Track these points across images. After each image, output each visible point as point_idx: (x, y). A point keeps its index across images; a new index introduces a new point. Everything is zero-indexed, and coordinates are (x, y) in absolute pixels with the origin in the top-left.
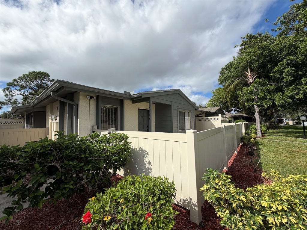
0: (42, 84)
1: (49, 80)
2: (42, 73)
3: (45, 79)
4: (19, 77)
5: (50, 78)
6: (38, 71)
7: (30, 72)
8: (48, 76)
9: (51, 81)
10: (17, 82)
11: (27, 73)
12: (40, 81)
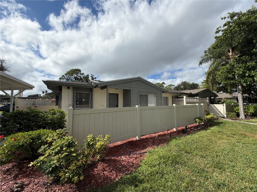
0: (78, 77)
1: (81, 74)
2: (77, 69)
3: (79, 74)
4: (65, 74)
5: (81, 72)
6: (74, 69)
7: (70, 70)
8: (80, 71)
9: (82, 74)
10: (64, 77)
11: (69, 71)
12: (76, 75)
